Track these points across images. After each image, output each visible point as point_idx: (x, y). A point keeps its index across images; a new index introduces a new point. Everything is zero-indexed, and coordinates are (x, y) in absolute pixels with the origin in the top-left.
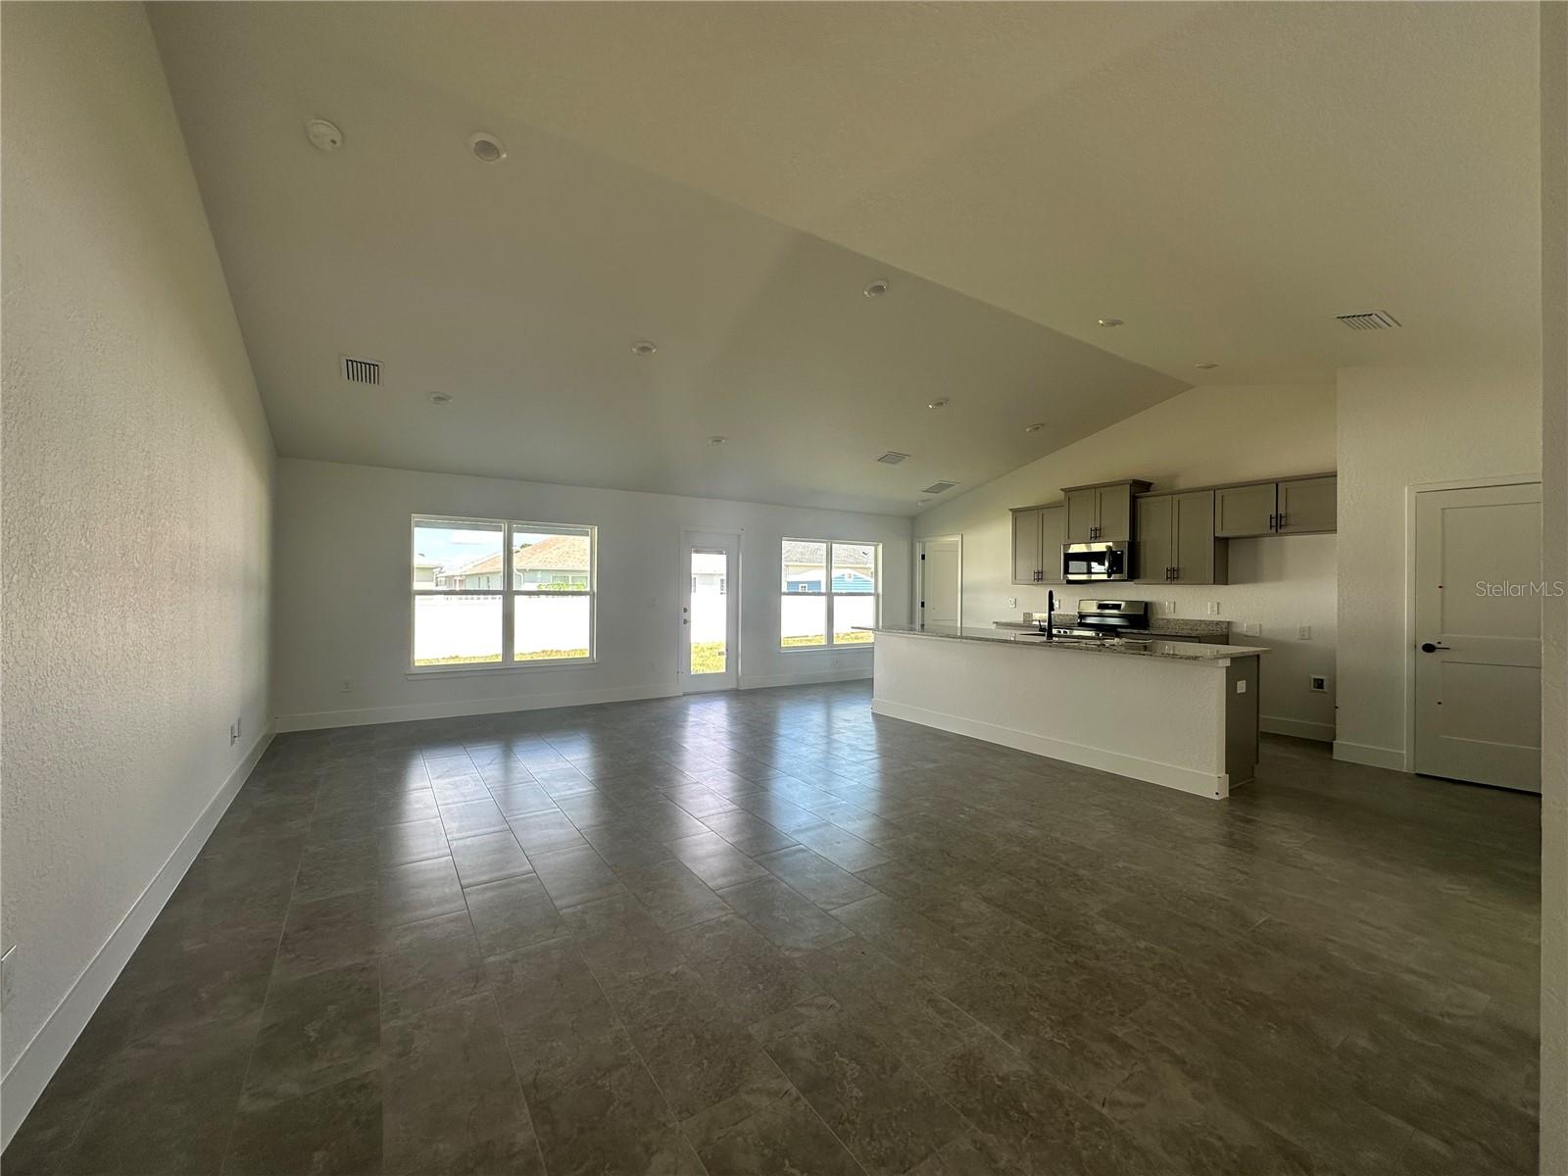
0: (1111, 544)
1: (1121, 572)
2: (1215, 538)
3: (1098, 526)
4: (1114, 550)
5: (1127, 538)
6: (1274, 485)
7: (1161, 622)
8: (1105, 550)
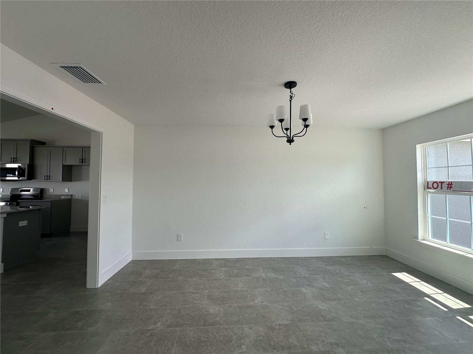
0: (20, 165)
1: (24, 176)
2: (63, 165)
3: (15, 157)
4: (22, 167)
5: (28, 162)
6: (82, 149)
7: (47, 196)
8: (17, 167)
